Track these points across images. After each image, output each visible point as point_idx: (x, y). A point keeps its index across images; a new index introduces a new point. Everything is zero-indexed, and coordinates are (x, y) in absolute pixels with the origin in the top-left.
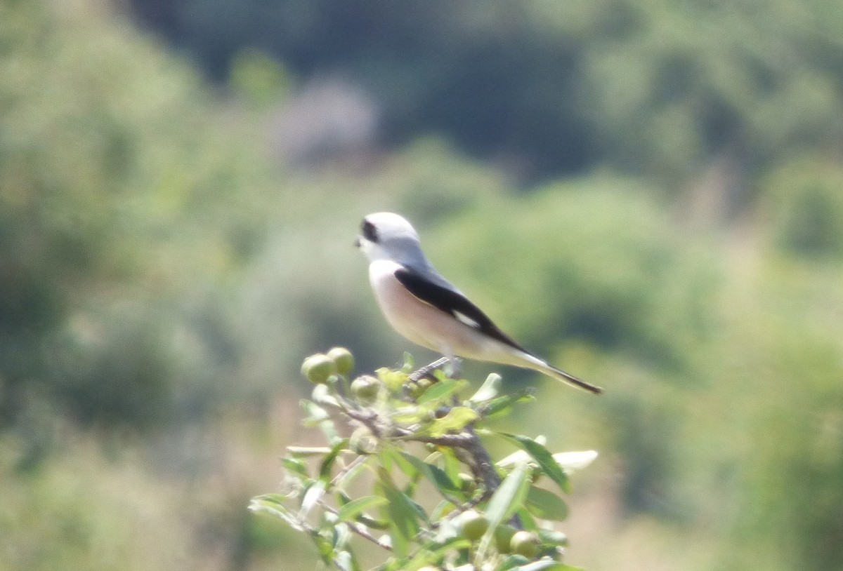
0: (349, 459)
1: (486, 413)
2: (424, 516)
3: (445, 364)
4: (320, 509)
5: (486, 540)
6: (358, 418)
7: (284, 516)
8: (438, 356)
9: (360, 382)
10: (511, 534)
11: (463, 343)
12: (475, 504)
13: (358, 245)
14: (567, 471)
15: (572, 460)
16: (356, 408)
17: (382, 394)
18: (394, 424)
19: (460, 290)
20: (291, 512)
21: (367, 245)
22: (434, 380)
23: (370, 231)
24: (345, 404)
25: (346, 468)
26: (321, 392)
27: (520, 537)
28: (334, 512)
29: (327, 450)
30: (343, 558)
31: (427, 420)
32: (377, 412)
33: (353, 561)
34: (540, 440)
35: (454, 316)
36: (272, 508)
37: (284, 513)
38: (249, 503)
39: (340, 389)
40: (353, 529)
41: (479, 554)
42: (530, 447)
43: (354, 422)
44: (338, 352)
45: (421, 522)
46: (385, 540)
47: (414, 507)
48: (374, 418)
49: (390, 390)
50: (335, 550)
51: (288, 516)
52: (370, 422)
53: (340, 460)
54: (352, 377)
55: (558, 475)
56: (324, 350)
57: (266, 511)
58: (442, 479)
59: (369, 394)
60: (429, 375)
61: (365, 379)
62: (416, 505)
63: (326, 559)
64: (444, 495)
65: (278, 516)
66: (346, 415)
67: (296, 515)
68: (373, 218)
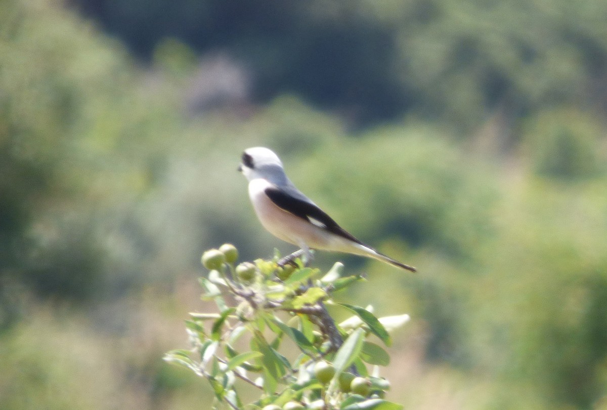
0: (233, 322)
1: (332, 291)
2: (288, 365)
3: (302, 254)
4: (215, 361)
5: (333, 382)
6: (242, 295)
7: (190, 366)
8: (297, 248)
9: (242, 267)
10: (351, 379)
11: (314, 239)
12: (324, 355)
13: (240, 170)
14: (388, 329)
15: (392, 322)
16: (240, 288)
17: (259, 278)
18: (267, 299)
19: (313, 202)
20: (194, 363)
21: (246, 170)
22: (295, 266)
23: (248, 161)
24: (232, 285)
25: (231, 328)
26: (214, 275)
27: (357, 381)
28: (223, 362)
29: (217, 316)
30: (231, 395)
31: (291, 297)
32: (255, 291)
33: (237, 398)
34: (369, 309)
35: (308, 221)
36: (182, 360)
37: (189, 363)
38: (164, 356)
39: (228, 273)
40: (237, 374)
41: (328, 392)
42: (362, 313)
43: (238, 298)
44: (227, 247)
45: (286, 369)
46: (259, 382)
47: (280, 358)
48: (253, 295)
49: (263, 274)
50: (226, 390)
51: (193, 366)
52: (250, 298)
53: (227, 322)
54: (236, 264)
55: (382, 334)
56: (217, 246)
57: (177, 362)
58: (300, 338)
59: (248, 277)
60: (292, 262)
61: (245, 265)
62: (282, 356)
63: (219, 396)
64: (302, 350)
65: (186, 366)
66: (233, 293)
67: (198, 366)
68: (250, 152)
